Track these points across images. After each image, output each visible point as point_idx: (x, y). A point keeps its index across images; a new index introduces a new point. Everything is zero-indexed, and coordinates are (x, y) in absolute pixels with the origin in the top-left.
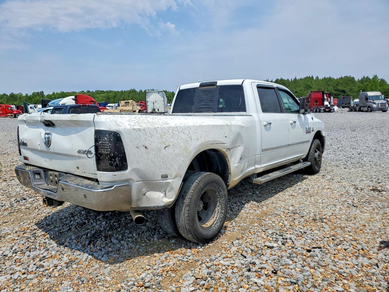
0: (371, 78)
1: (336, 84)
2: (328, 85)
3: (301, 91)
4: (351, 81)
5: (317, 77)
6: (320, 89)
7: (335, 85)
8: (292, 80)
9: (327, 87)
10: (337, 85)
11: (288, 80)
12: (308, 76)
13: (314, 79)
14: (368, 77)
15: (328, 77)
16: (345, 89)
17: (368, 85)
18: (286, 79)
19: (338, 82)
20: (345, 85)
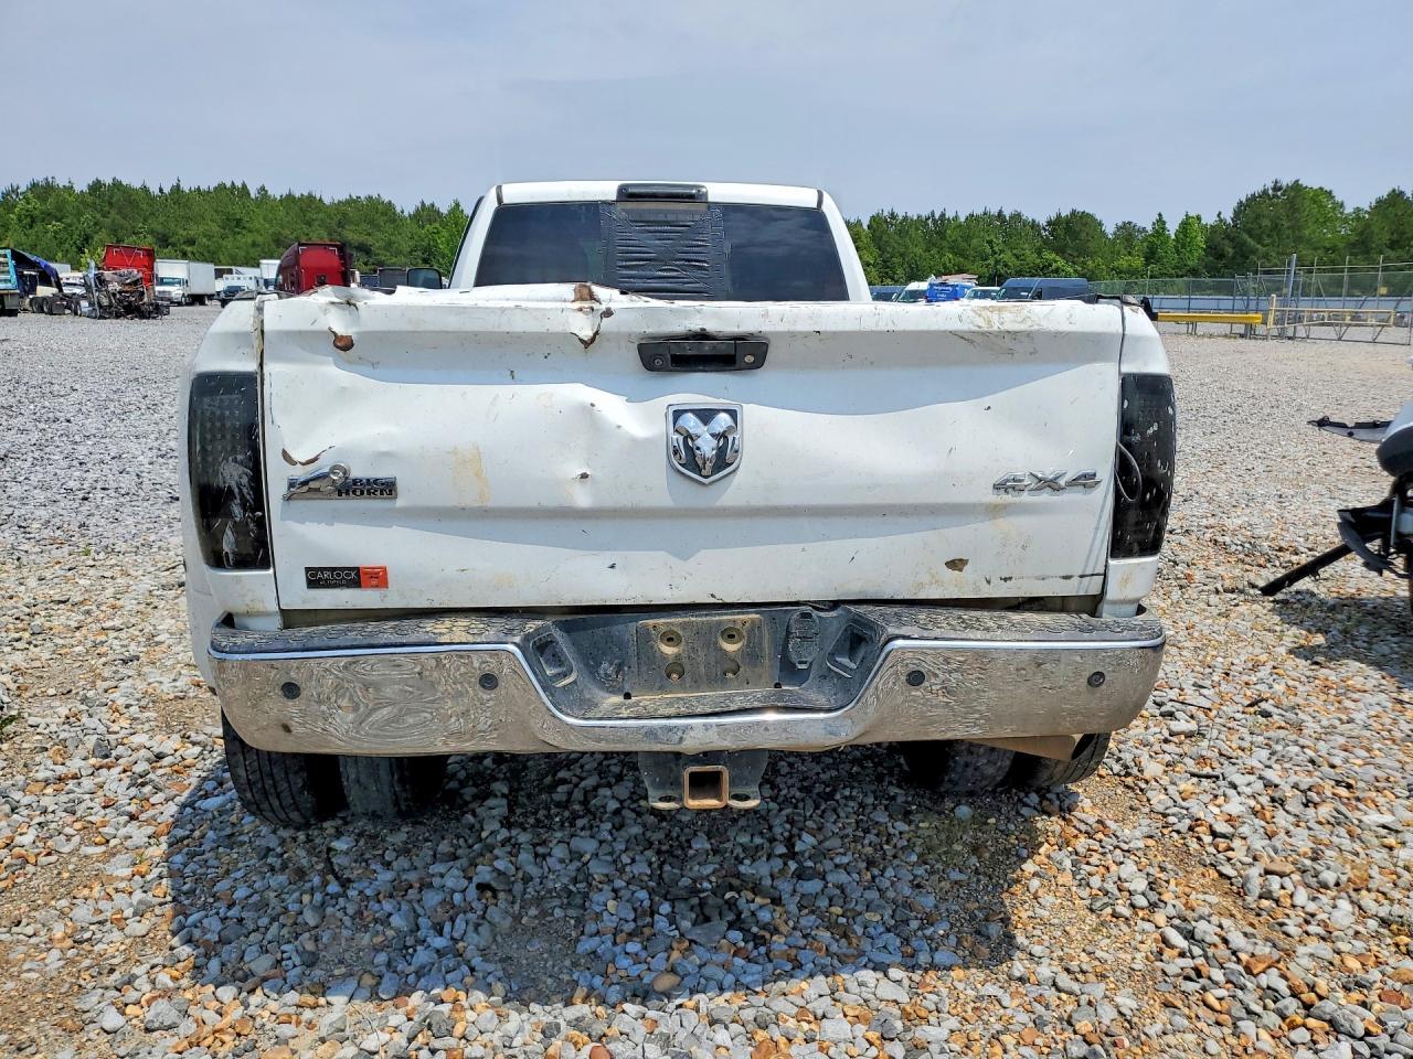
0: (444, 210)
1: (336, 219)
2: (309, 224)
3: (209, 237)
4: (384, 214)
5: (263, 188)
6: (280, 233)
7: (333, 224)
8: (161, 190)
9: (306, 231)
10: (340, 224)
11: (145, 189)
12: (228, 185)
13: (253, 196)
14: (433, 205)
15: (306, 194)
16: (370, 241)
17: (438, 232)
18: (137, 185)
19: (345, 214)
20: (364, 226)
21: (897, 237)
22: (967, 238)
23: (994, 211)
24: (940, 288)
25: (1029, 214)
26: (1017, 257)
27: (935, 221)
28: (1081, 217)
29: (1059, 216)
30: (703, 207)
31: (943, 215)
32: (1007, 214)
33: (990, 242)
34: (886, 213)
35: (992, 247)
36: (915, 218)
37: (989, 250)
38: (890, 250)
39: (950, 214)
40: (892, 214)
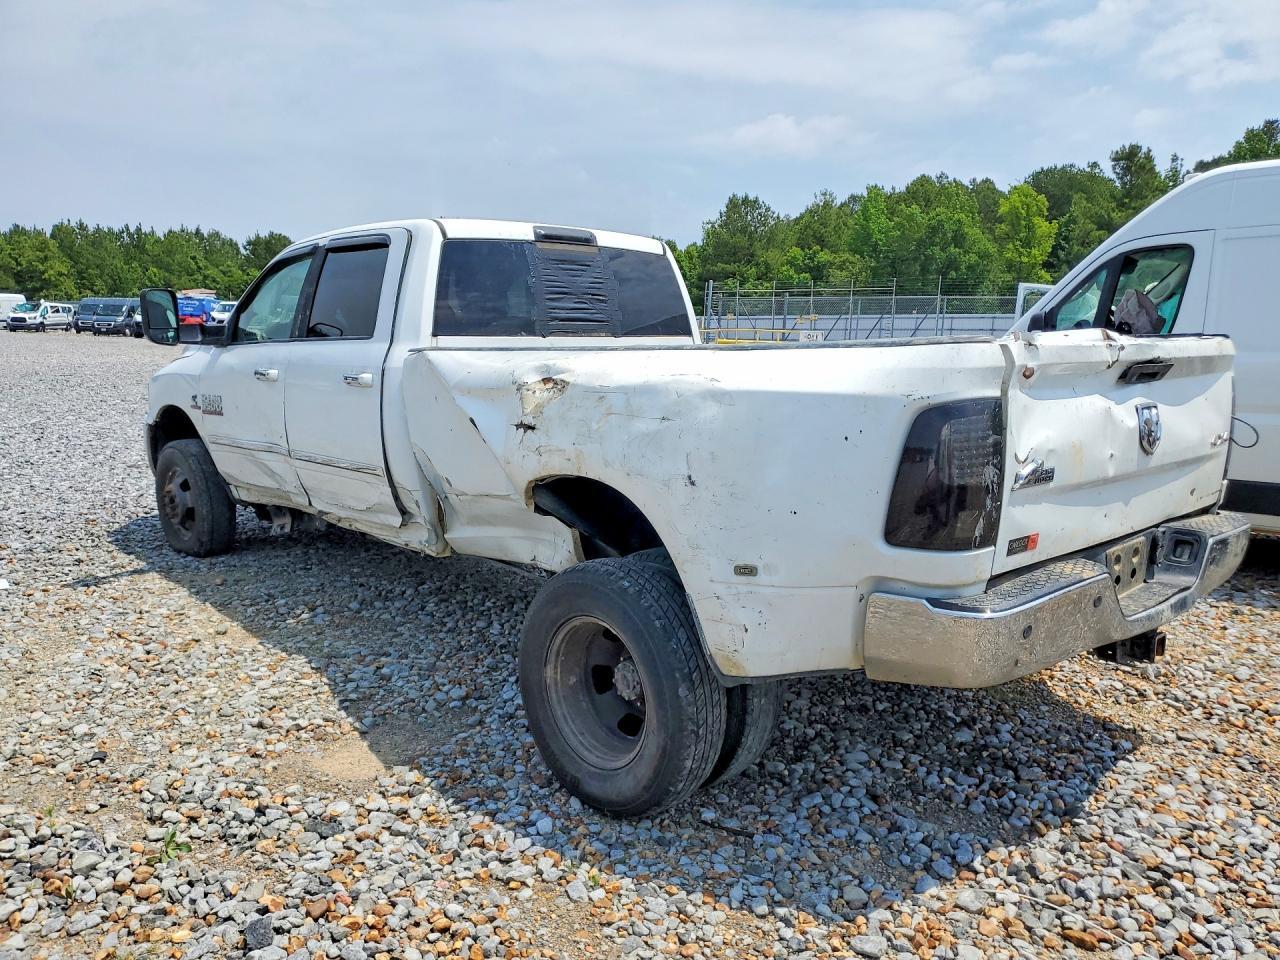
21: (91, 249)
22: (169, 253)
23: (192, 229)
24: (185, 302)
25: (227, 233)
26: (224, 273)
27: (130, 235)
28: (279, 239)
29: (258, 237)
30: (595, 250)
31: (139, 229)
32: (205, 232)
33: (194, 258)
34: (73, 224)
35: (196, 263)
36: (106, 230)
37: (194, 266)
38: (85, 261)
39: (146, 229)
40: (81, 224)
